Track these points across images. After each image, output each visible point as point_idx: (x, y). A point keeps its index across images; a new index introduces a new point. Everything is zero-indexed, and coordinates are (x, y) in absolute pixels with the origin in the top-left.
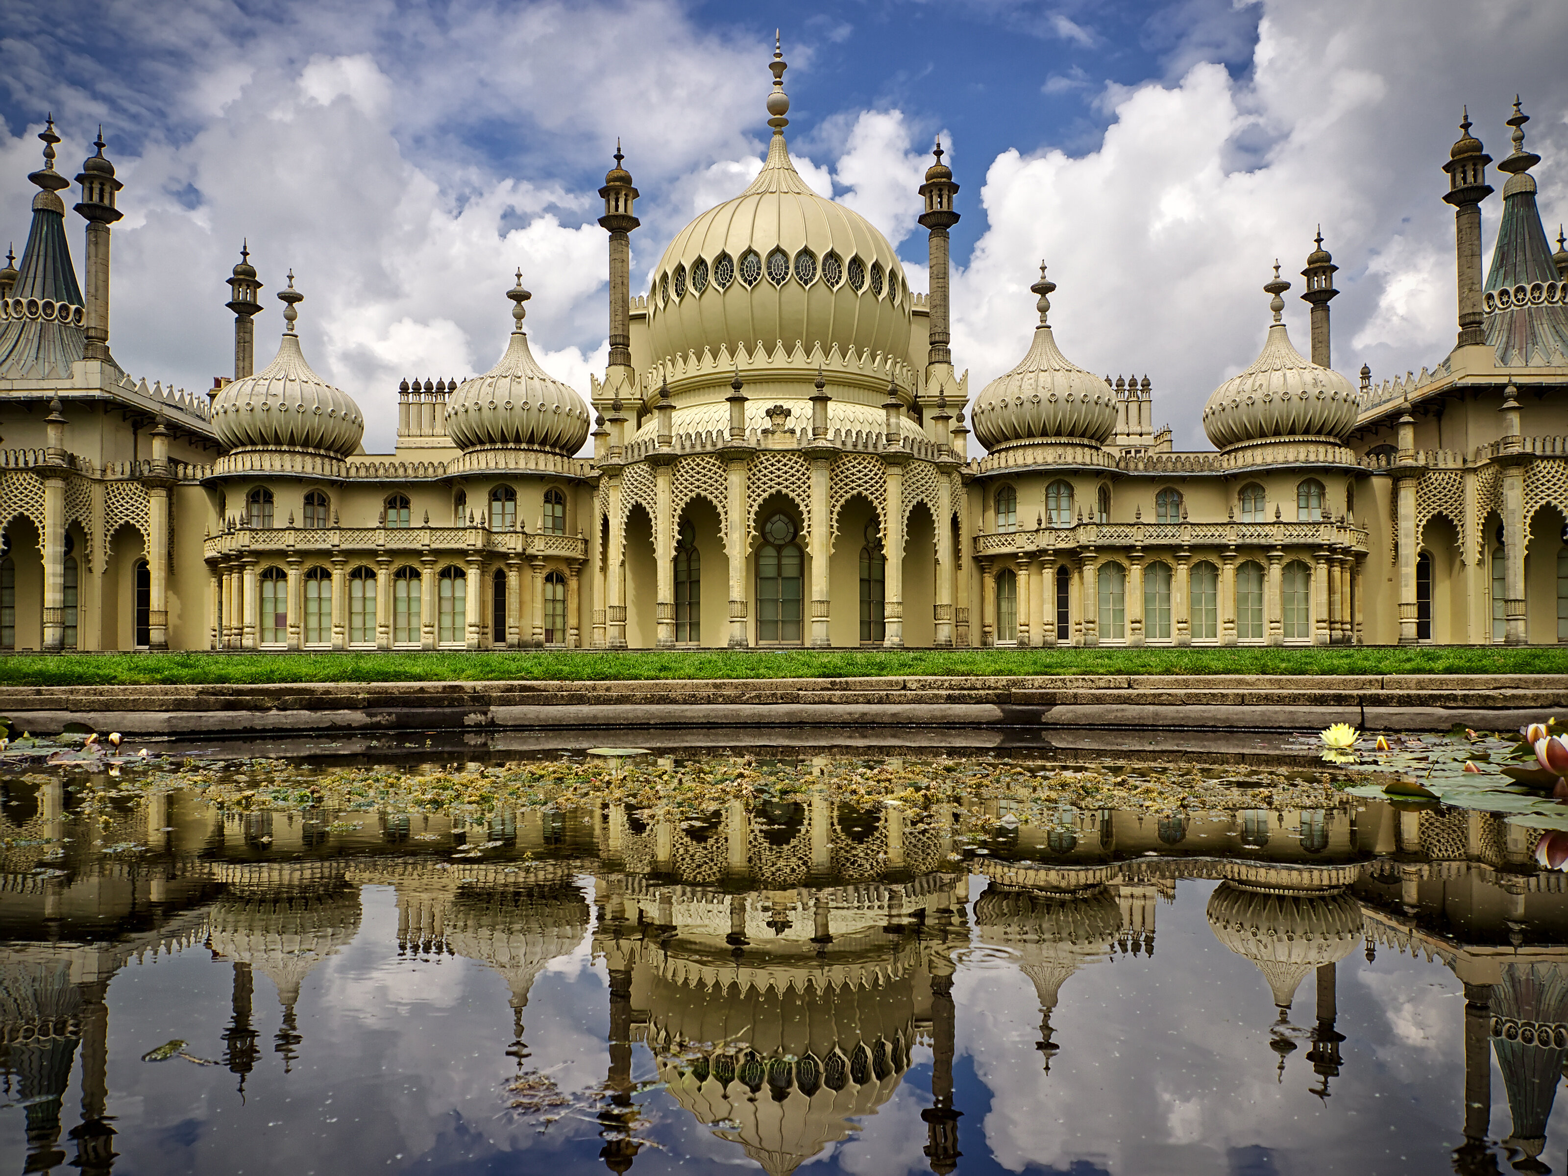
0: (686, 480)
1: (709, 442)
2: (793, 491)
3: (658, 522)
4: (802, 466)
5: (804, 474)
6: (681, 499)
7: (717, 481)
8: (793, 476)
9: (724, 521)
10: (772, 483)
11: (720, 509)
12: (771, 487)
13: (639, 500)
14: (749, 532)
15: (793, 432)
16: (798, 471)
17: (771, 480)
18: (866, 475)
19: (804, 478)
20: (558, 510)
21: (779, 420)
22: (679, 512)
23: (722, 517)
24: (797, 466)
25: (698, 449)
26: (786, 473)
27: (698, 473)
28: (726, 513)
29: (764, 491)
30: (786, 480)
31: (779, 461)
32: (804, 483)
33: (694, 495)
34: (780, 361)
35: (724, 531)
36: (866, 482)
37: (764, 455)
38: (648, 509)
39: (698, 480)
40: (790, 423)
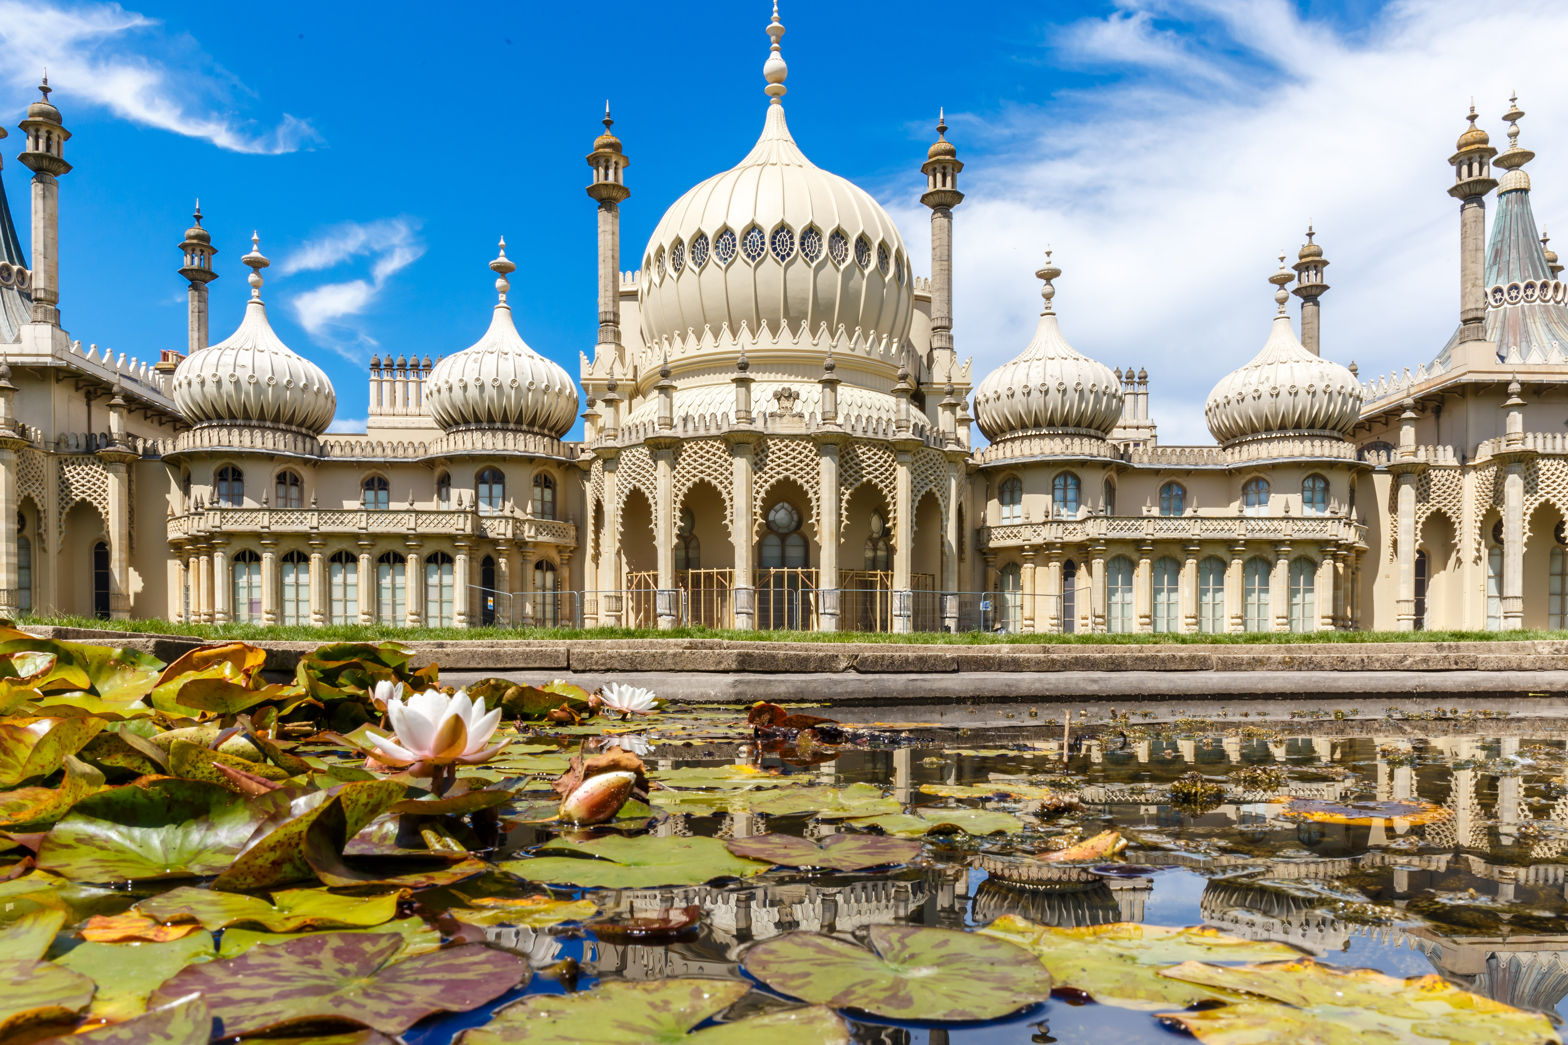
0: (689, 464)
1: (713, 425)
2: (802, 477)
3: (658, 508)
4: (811, 451)
5: (812, 460)
6: (684, 485)
7: (721, 466)
8: (801, 461)
9: (729, 507)
10: (780, 469)
11: (725, 495)
12: (778, 473)
13: (638, 485)
14: (756, 520)
15: (801, 416)
16: (807, 457)
17: (779, 465)
18: (876, 462)
19: (813, 464)
20: (548, 493)
21: (785, 403)
22: (681, 497)
23: (728, 503)
24: (806, 452)
25: (702, 432)
26: (794, 458)
27: (702, 457)
28: (731, 499)
29: (771, 477)
30: (794, 466)
31: (787, 446)
32: (813, 469)
33: (696, 480)
34: (785, 341)
35: (729, 518)
36: (876, 470)
37: (772, 439)
38: (647, 494)
39: (702, 465)
40: (798, 407)
